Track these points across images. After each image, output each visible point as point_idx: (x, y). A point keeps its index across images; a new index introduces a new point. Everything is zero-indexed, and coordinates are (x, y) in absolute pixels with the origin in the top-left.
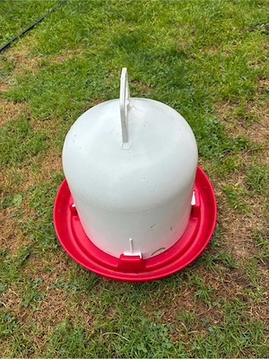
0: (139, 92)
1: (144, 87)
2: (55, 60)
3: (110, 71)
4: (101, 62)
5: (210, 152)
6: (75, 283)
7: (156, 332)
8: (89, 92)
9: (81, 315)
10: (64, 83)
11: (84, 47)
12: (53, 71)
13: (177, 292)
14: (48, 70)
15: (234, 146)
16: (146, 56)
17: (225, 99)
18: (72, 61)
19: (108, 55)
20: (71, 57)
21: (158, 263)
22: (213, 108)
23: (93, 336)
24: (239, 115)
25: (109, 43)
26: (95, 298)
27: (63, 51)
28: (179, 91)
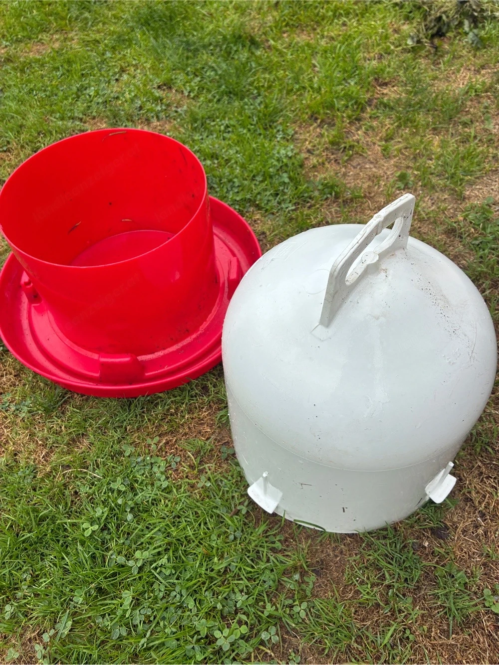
0: (168, 105)
1: (179, 96)
2: (30, 53)
3: (123, 70)
4: (108, 55)
5: (274, 203)
6: (28, 402)
7: (148, 467)
8: (81, 105)
9: (32, 446)
10: (40, 90)
11: (83, 29)
12: (22, 71)
13: (190, 411)
14: (15, 69)
15: (316, 193)
16: (188, 43)
17: (313, 117)
18: (58, 52)
19: (123, 41)
20: (57, 45)
21: (166, 368)
22: (291, 132)
23: (48, 475)
24: (333, 143)
25: (126, 21)
26: (57, 423)
27: (44, 36)
28: (236, 104)
